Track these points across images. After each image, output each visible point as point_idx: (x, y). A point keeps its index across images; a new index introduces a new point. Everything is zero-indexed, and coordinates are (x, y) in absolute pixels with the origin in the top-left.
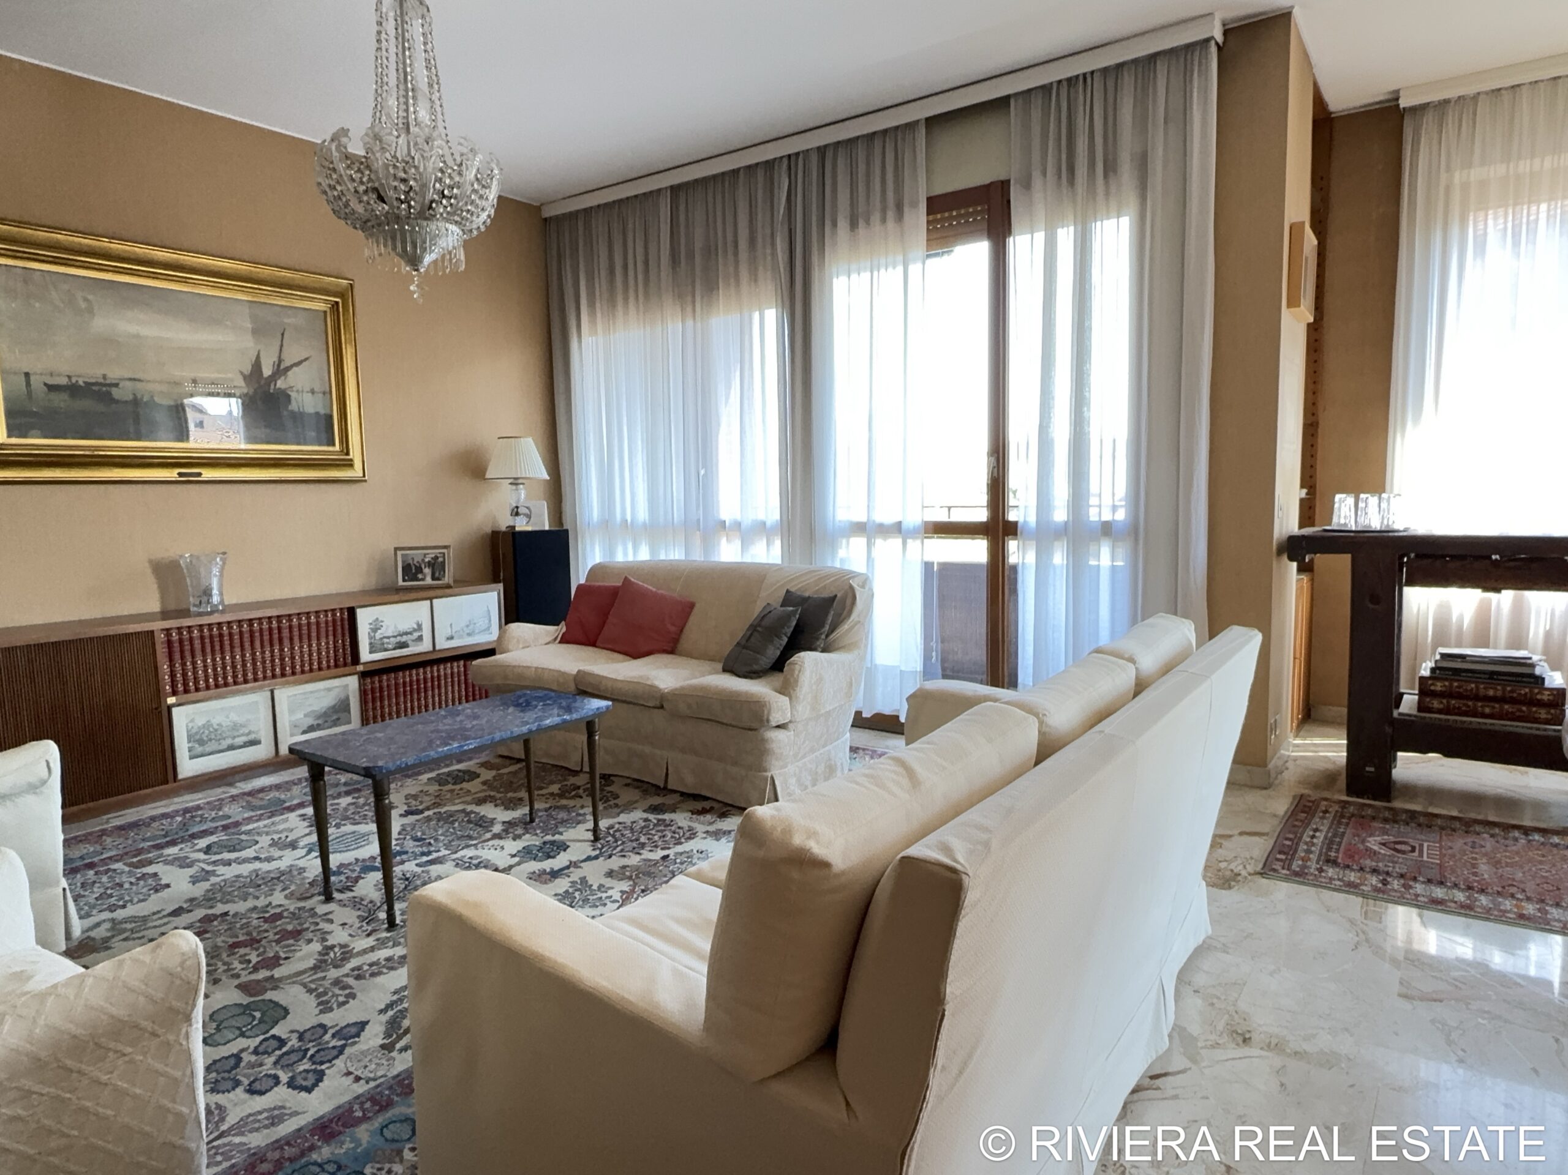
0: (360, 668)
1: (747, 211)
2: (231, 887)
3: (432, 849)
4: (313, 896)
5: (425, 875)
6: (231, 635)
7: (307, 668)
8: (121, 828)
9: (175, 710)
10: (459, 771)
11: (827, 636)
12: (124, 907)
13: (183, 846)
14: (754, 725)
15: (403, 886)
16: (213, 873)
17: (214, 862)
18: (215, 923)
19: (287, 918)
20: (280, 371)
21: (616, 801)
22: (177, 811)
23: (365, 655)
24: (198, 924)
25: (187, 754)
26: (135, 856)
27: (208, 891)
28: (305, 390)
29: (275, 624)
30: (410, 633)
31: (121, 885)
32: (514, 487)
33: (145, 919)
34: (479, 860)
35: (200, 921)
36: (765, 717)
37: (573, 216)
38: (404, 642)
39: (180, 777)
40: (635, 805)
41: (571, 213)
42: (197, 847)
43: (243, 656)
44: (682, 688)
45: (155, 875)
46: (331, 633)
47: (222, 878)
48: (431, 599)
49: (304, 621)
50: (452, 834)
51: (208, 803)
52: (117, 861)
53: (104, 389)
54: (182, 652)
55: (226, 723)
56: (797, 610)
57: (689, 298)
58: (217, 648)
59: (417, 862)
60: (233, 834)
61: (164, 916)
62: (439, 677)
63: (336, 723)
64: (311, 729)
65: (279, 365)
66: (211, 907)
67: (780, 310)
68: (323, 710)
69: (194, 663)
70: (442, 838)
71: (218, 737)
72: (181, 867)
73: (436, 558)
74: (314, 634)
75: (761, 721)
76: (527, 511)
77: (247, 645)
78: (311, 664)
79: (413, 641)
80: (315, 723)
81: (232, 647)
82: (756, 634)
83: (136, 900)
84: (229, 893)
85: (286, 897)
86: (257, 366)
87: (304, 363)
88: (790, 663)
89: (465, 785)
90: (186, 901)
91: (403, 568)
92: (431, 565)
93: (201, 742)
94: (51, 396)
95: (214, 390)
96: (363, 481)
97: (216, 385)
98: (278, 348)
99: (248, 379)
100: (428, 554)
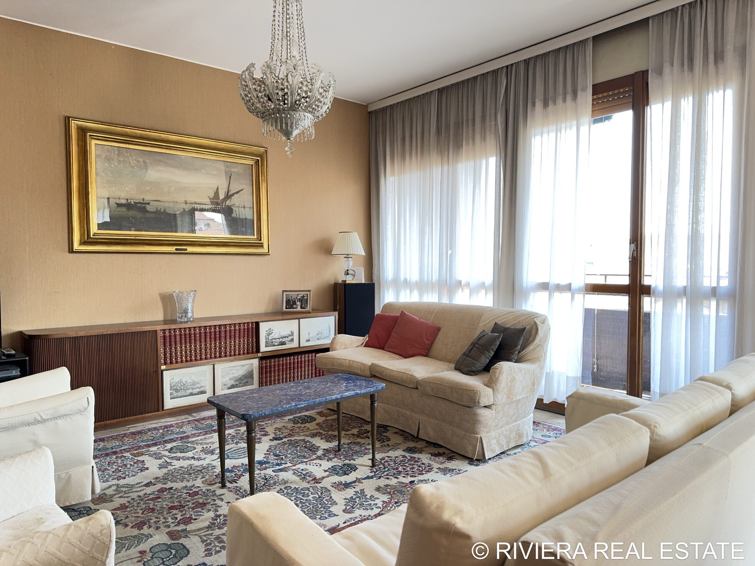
0: (260, 355)
1: (481, 100)
2: (177, 473)
3: (283, 462)
4: (216, 483)
5: (275, 477)
6: (195, 334)
7: (233, 354)
8: (133, 433)
9: (164, 372)
10: (306, 416)
11: (519, 352)
12: (124, 478)
13: (159, 447)
14: (471, 405)
15: (263, 483)
16: (170, 464)
17: (172, 458)
18: (165, 493)
19: (201, 495)
20: (228, 196)
21: (388, 443)
22: (161, 427)
23: (263, 348)
24: (157, 493)
25: (169, 396)
26: (136, 450)
27: (166, 474)
28: (240, 206)
29: (217, 329)
30: (287, 337)
31: (126, 466)
32: (347, 259)
33: (132, 486)
34: (307, 472)
35: (158, 491)
36: (477, 401)
37: (384, 109)
38: (284, 342)
39: (165, 408)
40: (398, 447)
41: (383, 108)
42: (166, 448)
43: (201, 345)
44: (429, 378)
45: (143, 461)
46: (246, 335)
47: (174, 467)
48: (299, 319)
49: (233, 328)
50: (295, 454)
51: (177, 424)
52: (128, 452)
53: (143, 205)
54: (170, 342)
55: (189, 381)
56: (500, 336)
57: (446, 153)
58: (188, 341)
59: (274, 469)
60: (185, 442)
61: (142, 486)
62: (301, 361)
63: (246, 384)
64: (232, 387)
65: (228, 193)
66: (165, 484)
67: (498, 157)
68: (240, 377)
69: (176, 348)
70: (289, 456)
71: (186, 388)
72: (156, 458)
73: (304, 296)
74: (237, 335)
75: (475, 402)
76: (353, 273)
77: (203, 340)
78: (235, 352)
79: (288, 341)
80: (235, 383)
81: (195, 341)
82: (474, 348)
83: (131, 474)
84: (175, 477)
85: (203, 482)
86: (217, 193)
87: (240, 192)
88: (494, 368)
89: (307, 425)
90: (154, 479)
91: (286, 301)
92: (301, 300)
93: (177, 391)
94: (118, 209)
95: (195, 206)
96: (268, 254)
97: (196, 203)
98: (227, 184)
99: (212, 200)
100: (299, 294)
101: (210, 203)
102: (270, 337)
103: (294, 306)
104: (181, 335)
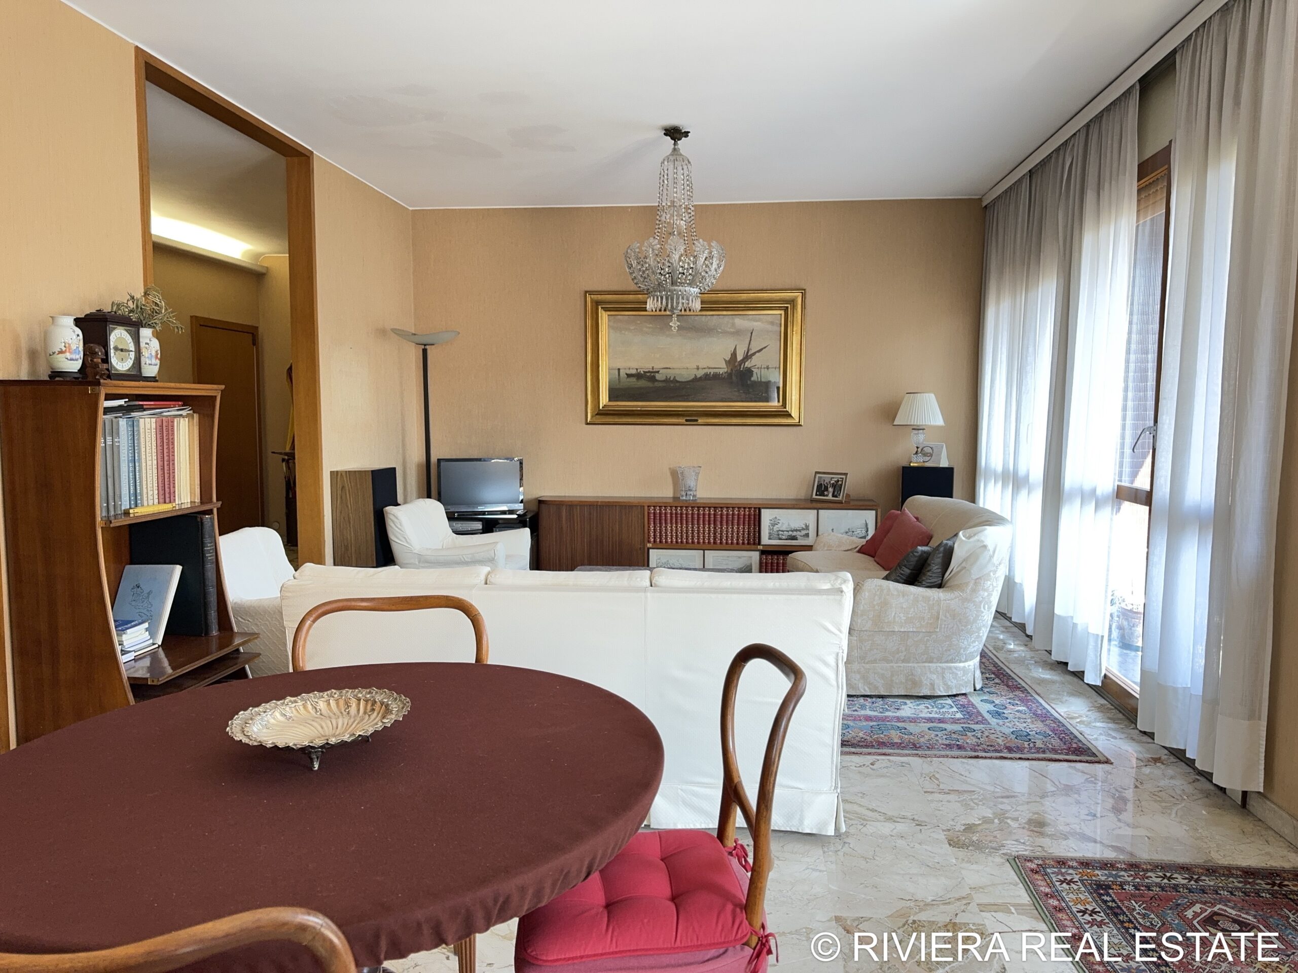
0: (760, 547)
7: (729, 541)
9: (650, 550)
20: (747, 357)
23: (765, 540)
30: (800, 531)
32: (916, 432)
46: (746, 522)
48: (818, 509)
49: (730, 511)
53: (652, 374)
54: (660, 520)
55: (677, 564)
65: (748, 353)
69: (666, 527)
73: (838, 481)
74: (735, 521)
77: (695, 521)
78: (732, 540)
79: (801, 536)
86: (734, 355)
87: (764, 350)
91: (818, 486)
92: (834, 486)
94: (628, 380)
95: (708, 371)
96: (798, 425)
97: (709, 368)
98: (748, 342)
99: (728, 363)
100: (833, 478)
101: (725, 366)
102: (776, 528)
103: (826, 493)
104: (671, 514)
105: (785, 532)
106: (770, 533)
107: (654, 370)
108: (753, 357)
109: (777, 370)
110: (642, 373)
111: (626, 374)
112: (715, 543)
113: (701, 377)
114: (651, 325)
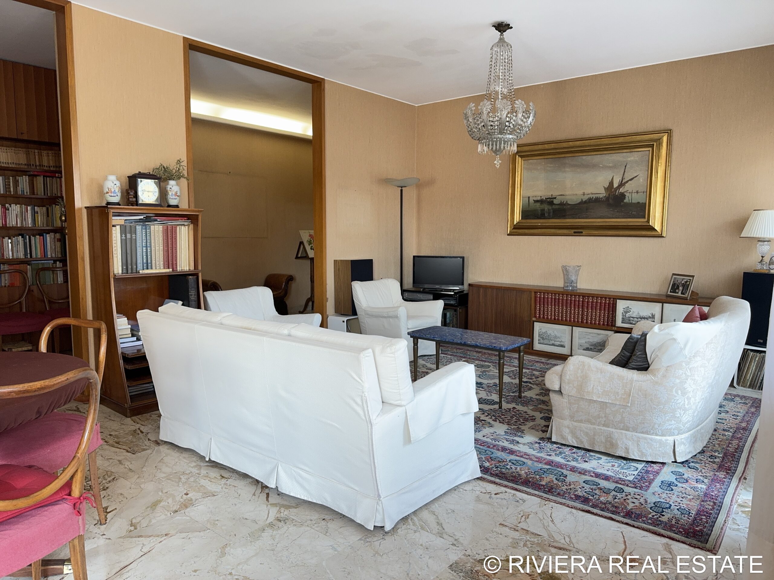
0: (615, 329)
9: (535, 323)
23: (619, 324)
30: (647, 318)
32: (761, 243)
39: (534, 349)
46: (607, 309)
48: (664, 303)
53: (551, 200)
54: (544, 302)
55: (552, 334)
64: (588, 349)
65: (622, 181)
69: (547, 308)
71: (550, 339)
73: (687, 281)
86: (611, 183)
91: (672, 285)
92: (683, 285)
93: (543, 339)
95: (591, 196)
96: (661, 236)
97: (592, 194)
98: (622, 173)
99: (606, 189)
100: (684, 279)
101: (604, 192)
102: (628, 315)
103: (677, 291)
104: (552, 298)
105: (635, 319)
106: (623, 318)
107: (553, 197)
108: (626, 184)
109: (645, 193)
110: (544, 199)
111: (534, 200)
112: (582, 322)
113: (586, 201)
114: (552, 165)
